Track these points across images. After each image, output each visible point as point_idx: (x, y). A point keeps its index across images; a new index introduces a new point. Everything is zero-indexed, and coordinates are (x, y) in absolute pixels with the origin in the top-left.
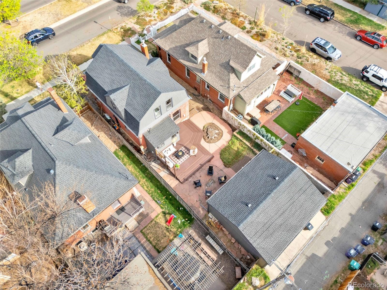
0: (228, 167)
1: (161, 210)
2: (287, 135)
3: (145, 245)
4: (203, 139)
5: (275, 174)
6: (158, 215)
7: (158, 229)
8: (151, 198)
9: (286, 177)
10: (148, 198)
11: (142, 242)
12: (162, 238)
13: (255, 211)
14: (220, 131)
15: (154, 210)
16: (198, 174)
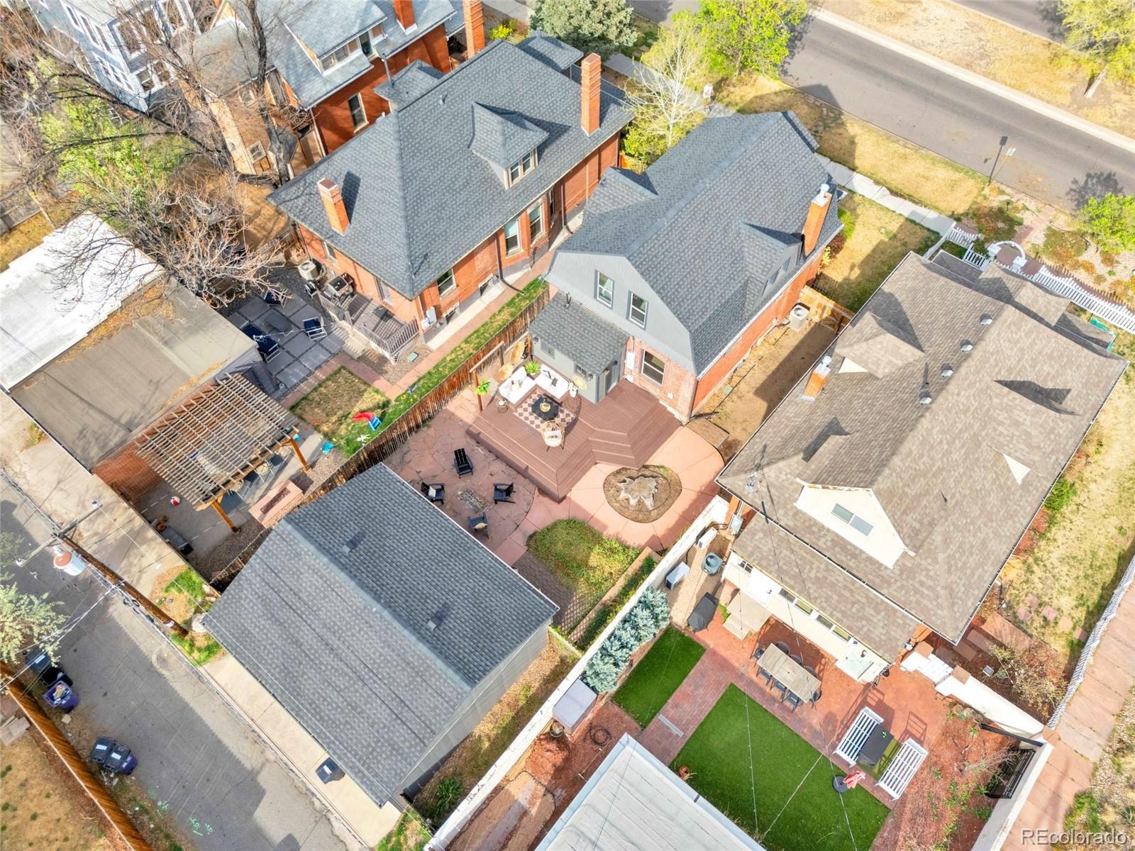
0: (528, 545)
1: (393, 398)
2: (681, 734)
3: (311, 380)
4: (615, 468)
5: (449, 623)
6: (383, 395)
7: (346, 397)
8: (423, 373)
9: (434, 648)
10: (425, 367)
11: (318, 373)
12: (323, 410)
13: (325, 560)
14: (654, 514)
15: (393, 384)
16: (498, 467)
